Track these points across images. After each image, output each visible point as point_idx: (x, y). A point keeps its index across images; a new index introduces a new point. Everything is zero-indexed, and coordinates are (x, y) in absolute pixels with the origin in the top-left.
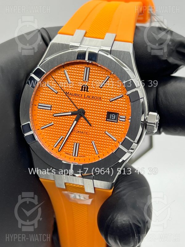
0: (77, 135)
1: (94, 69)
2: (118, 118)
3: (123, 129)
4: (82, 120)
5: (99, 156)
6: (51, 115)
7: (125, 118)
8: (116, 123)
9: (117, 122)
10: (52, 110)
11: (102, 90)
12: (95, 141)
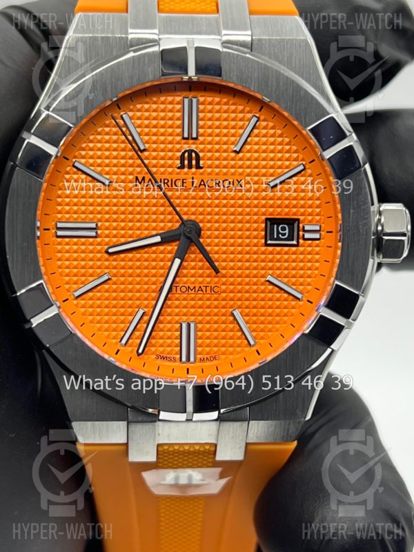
0: (185, 299)
1: (209, 99)
2: (298, 234)
3: (317, 261)
4: (193, 253)
5: (257, 351)
6: (99, 252)
7: (320, 230)
8: (294, 249)
9: (297, 245)
10: (100, 237)
11: (241, 159)
12: (240, 310)
